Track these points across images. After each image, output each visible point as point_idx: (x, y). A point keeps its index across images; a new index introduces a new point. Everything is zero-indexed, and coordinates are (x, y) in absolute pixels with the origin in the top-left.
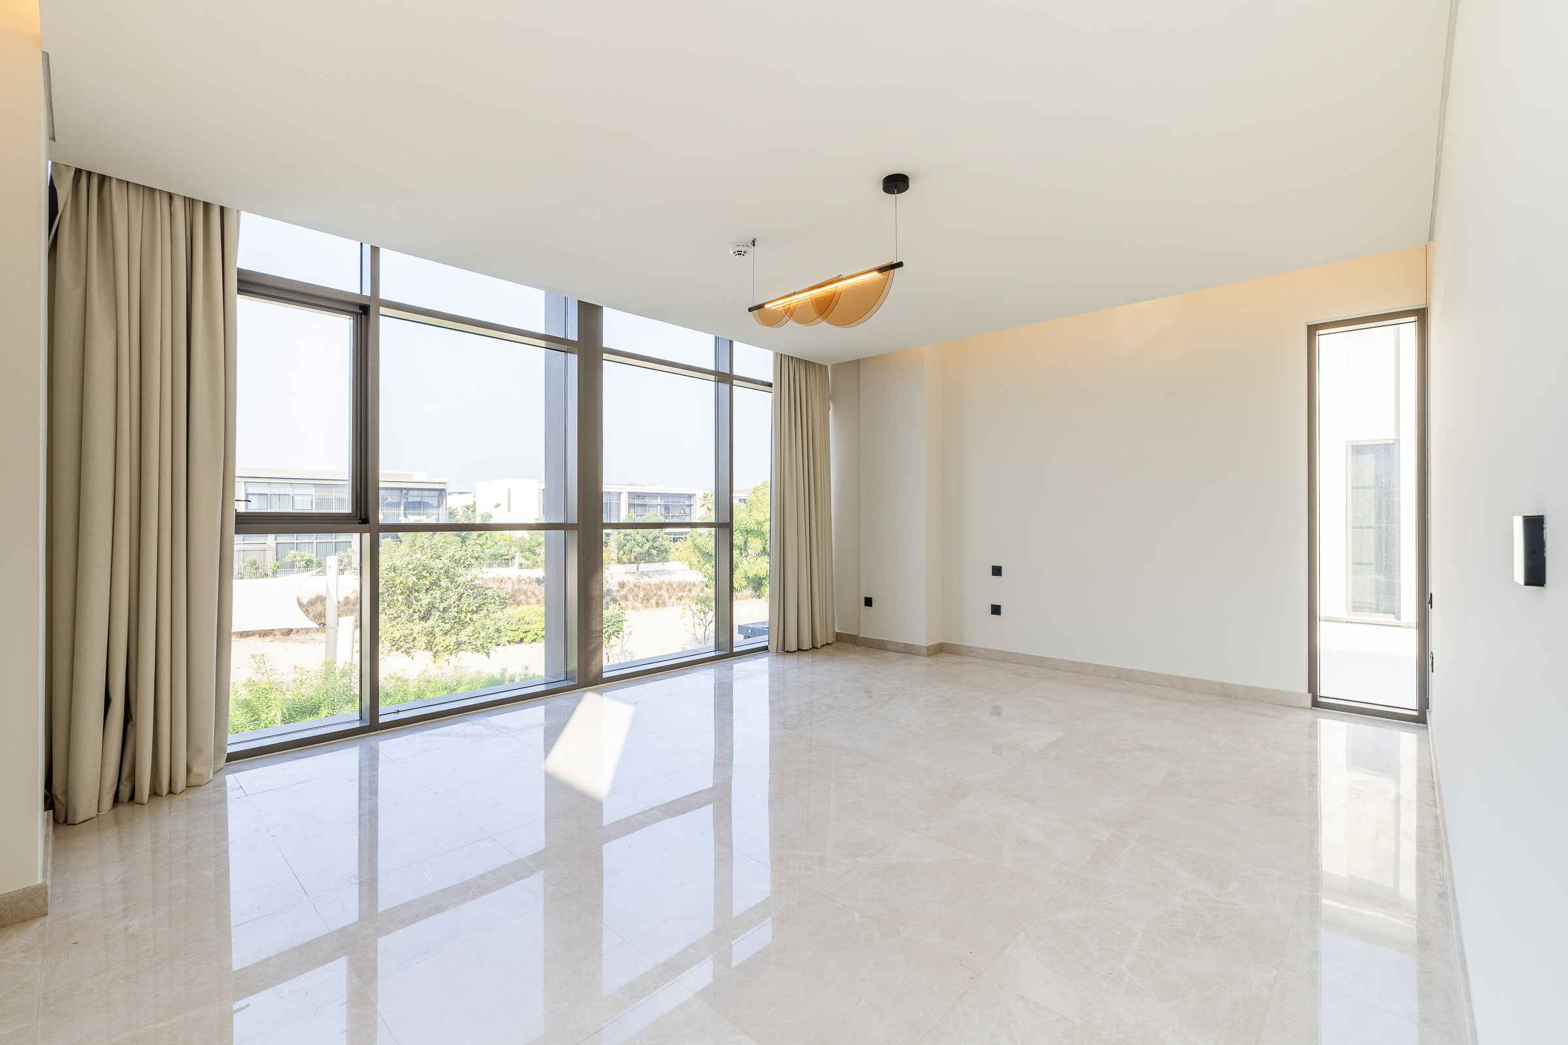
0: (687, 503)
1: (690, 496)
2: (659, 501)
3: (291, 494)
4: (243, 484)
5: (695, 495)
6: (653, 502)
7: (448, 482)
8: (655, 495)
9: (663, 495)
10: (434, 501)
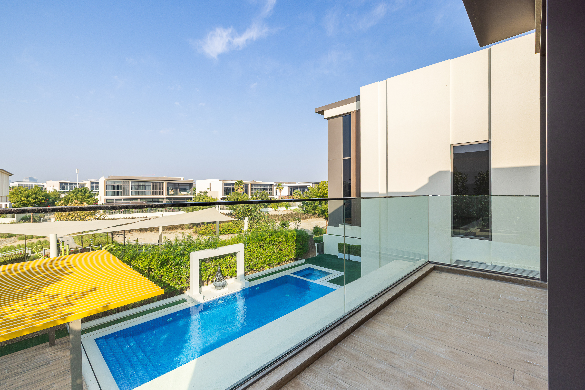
0: (270, 187)
1: (271, 185)
2: (261, 187)
3: (145, 185)
4: (130, 182)
5: (273, 184)
6: (259, 187)
7: (193, 181)
8: (259, 185)
9: (262, 185)
10: (188, 187)
